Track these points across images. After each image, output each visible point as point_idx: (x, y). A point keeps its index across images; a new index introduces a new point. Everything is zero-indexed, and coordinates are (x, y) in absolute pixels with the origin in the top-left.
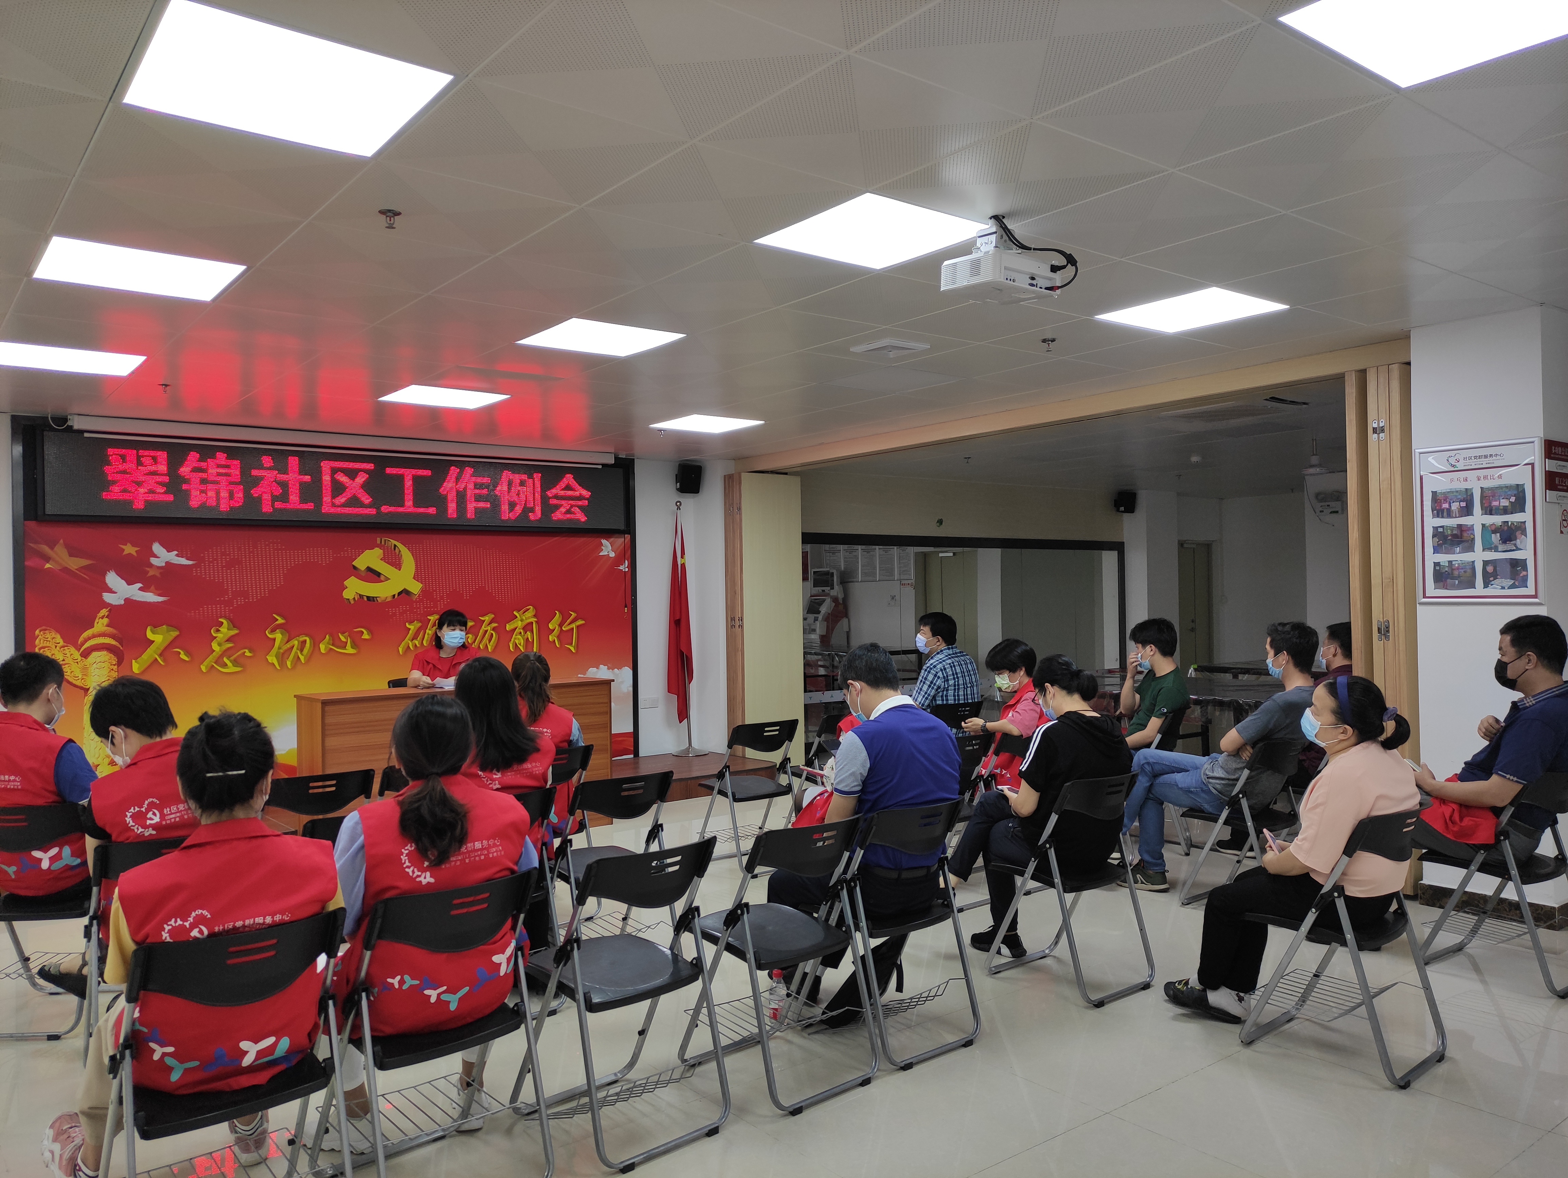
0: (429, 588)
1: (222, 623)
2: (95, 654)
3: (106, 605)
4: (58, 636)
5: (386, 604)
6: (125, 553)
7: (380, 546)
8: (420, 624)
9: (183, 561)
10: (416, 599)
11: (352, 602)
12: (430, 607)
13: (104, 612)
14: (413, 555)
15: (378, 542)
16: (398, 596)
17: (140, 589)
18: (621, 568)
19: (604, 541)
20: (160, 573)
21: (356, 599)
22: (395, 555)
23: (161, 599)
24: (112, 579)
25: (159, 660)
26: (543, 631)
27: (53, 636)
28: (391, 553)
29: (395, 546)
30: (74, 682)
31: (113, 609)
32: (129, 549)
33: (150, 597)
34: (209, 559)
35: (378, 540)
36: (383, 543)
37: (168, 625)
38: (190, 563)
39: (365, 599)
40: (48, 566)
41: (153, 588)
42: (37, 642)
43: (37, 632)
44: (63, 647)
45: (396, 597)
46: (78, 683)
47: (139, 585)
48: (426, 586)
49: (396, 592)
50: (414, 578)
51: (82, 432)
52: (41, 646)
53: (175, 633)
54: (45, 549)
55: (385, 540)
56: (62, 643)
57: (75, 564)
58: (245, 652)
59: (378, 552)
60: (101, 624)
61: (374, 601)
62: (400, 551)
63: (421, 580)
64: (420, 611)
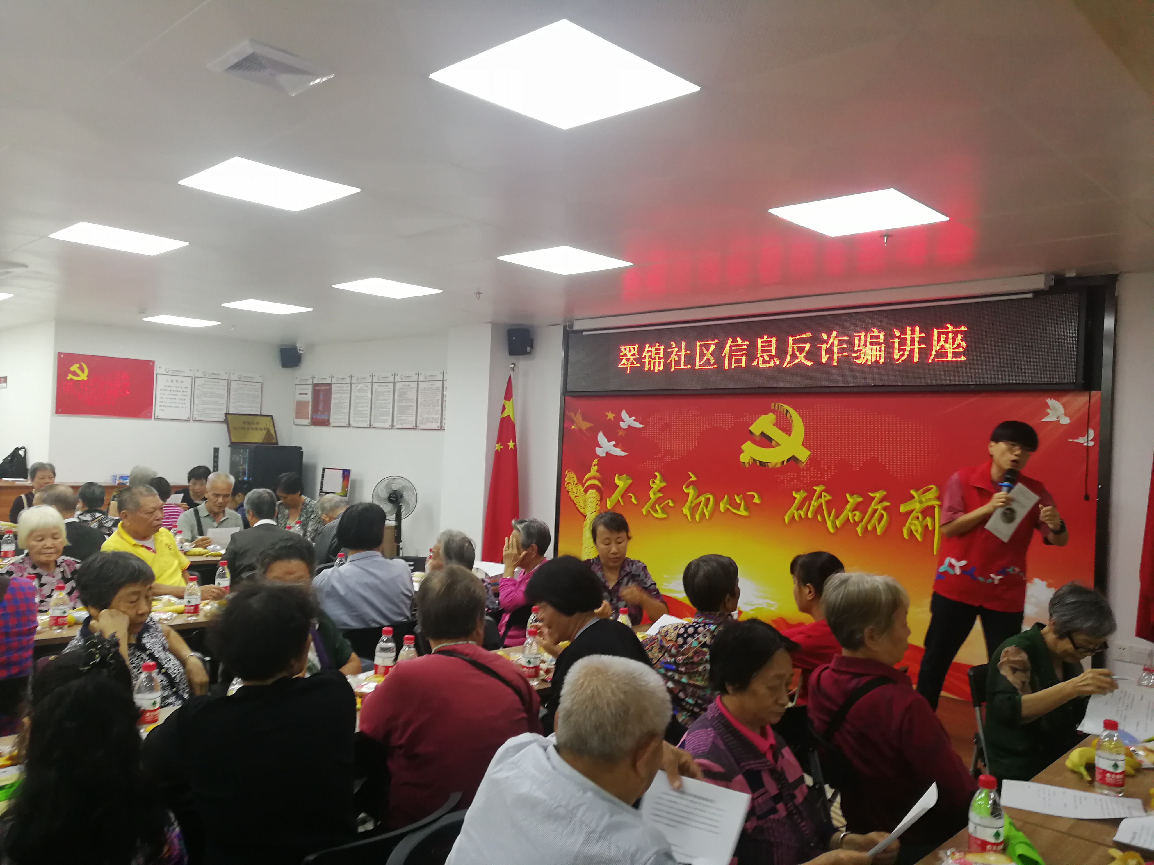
0: (817, 456)
1: (656, 476)
2: (590, 491)
4: (575, 476)
5: (775, 470)
6: (608, 418)
7: (774, 411)
8: (805, 494)
9: (638, 425)
10: (804, 467)
11: (747, 466)
12: (817, 477)
13: (596, 461)
14: (803, 420)
15: (773, 407)
16: (787, 462)
17: (614, 446)
19: (1051, 402)
20: (625, 434)
21: (751, 463)
22: (787, 421)
23: (624, 454)
24: (601, 438)
25: (621, 500)
27: (573, 476)
28: (783, 418)
29: (787, 411)
30: (580, 509)
31: (601, 459)
32: (610, 416)
33: (619, 452)
34: (652, 423)
35: (773, 405)
36: (776, 408)
37: (627, 475)
38: (641, 426)
39: (758, 464)
40: (573, 427)
42: (566, 479)
43: (566, 472)
44: (577, 484)
45: (785, 463)
46: (582, 511)
47: (614, 442)
48: (814, 453)
49: (785, 459)
50: (803, 445)
51: (582, 331)
52: (567, 482)
53: (630, 481)
54: (572, 414)
55: (778, 405)
56: (576, 482)
57: (585, 426)
58: (669, 502)
59: (771, 417)
60: (594, 470)
61: (765, 466)
62: (791, 416)
63: (810, 447)
64: (807, 480)
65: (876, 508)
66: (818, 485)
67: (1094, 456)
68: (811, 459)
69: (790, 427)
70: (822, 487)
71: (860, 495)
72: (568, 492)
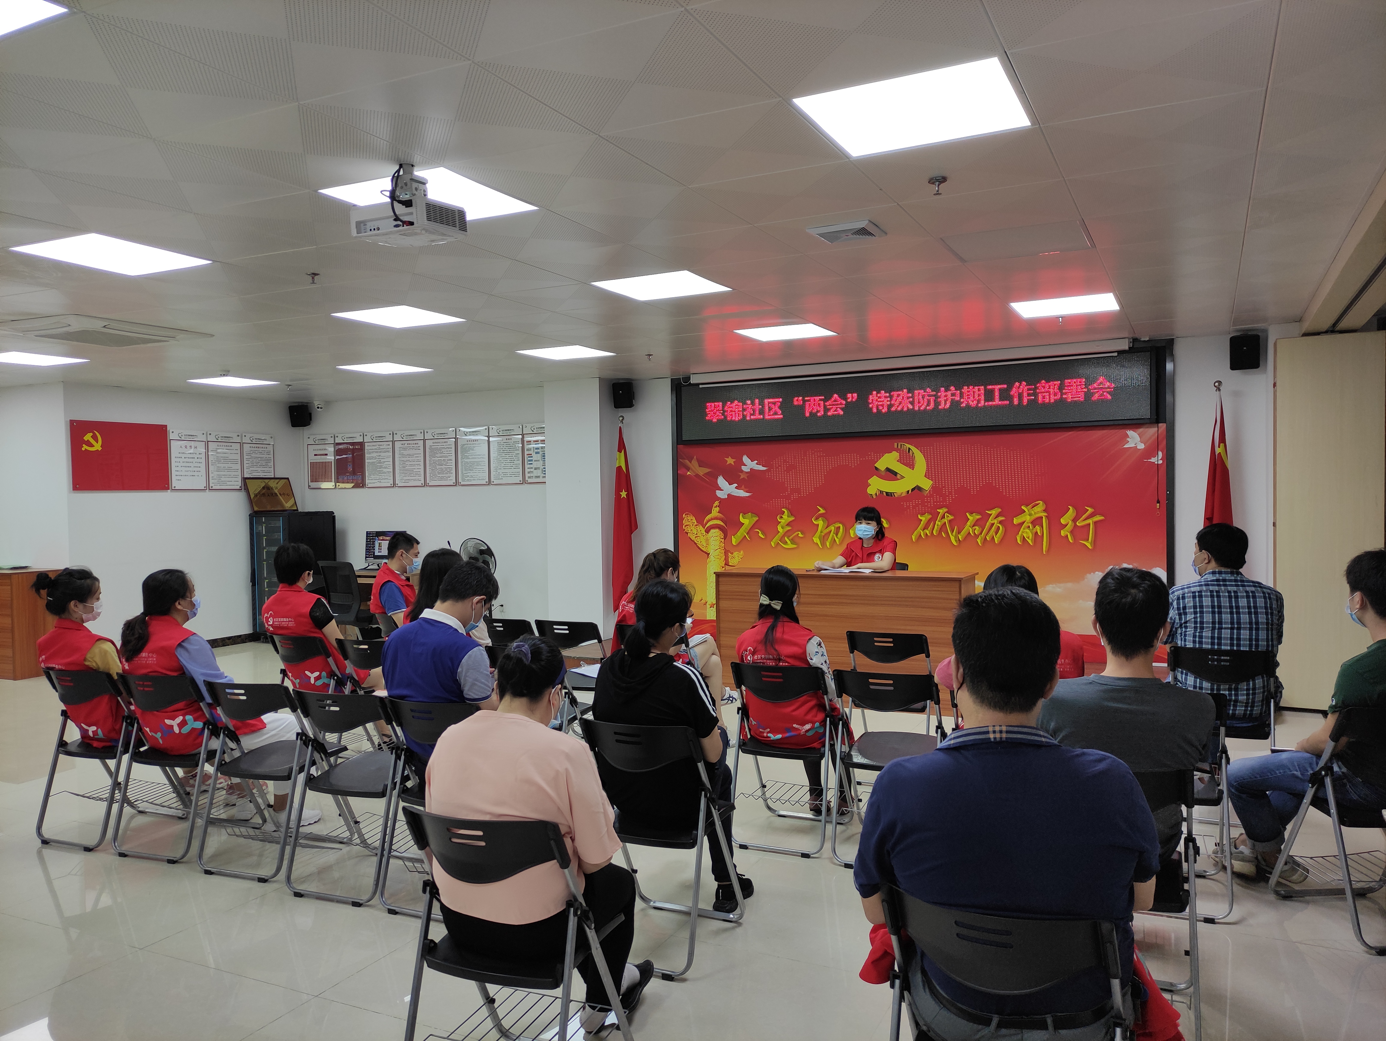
0: (939, 484)
1: (784, 512)
2: (712, 531)
3: (718, 499)
4: (694, 519)
5: (901, 499)
6: (728, 463)
7: (897, 450)
8: (930, 516)
9: (761, 468)
10: (927, 494)
11: (874, 497)
12: (940, 502)
13: (717, 503)
14: (924, 456)
15: (896, 446)
16: (912, 491)
17: (736, 488)
18: (1153, 460)
19: (1130, 433)
20: (747, 477)
21: (878, 494)
22: (909, 457)
23: (748, 494)
24: (721, 481)
25: (747, 536)
26: (1055, 525)
27: (692, 519)
28: (906, 455)
29: (909, 449)
30: (702, 548)
32: (730, 461)
33: (742, 493)
34: (776, 465)
35: (896, 444)
36: (899, 447)
37: (752, 513)
38: (765, 468)
39: (885, 494)
40: (689, 473)
41: (743, 487)
42: (684, 522)
43: (684, 515)
45: (910, 492)
46: (703, 549)
47: (736, 485)
48: (936, 483)
49: (910, 489)
50: (925, 476)
51: (698, 384)
52: (686, 524)
53: (756, 519)
54: (687, 462)
55: (901, 445)
56: (696, 523)
57: (702, 471)
58: (798, 534)
59: (895, 455)
60: (715, 512)
61: (892, 496)
62: (913, 453)
63: (932, 478)
64: (931, 505)
65: (992, 522)
66: (940, 508)
67: (1163, 471)
68: (933, 487)
69: (913, 462)
70: (945, 510)
71: (979, 513)
72: (687, 533)
